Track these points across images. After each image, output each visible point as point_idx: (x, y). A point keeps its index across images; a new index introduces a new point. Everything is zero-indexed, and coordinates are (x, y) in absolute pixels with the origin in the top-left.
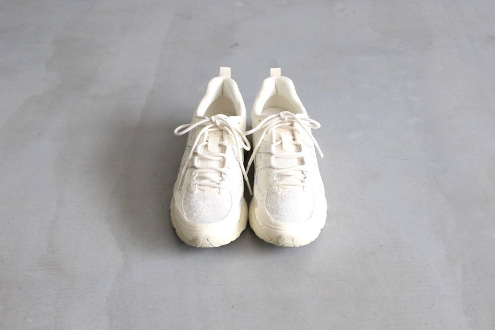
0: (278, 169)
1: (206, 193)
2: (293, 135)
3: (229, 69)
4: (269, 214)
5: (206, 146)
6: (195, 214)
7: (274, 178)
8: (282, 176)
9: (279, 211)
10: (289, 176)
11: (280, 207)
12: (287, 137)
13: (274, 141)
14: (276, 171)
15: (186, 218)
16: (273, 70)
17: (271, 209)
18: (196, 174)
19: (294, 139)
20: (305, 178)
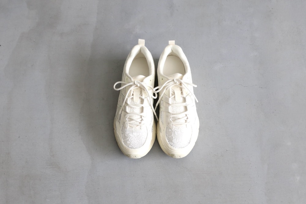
0: (173, 114)
1: (133, 129)
2: (181, 90)
3: (143, 41)
4: (167, 141)
5: (133, 98)
6: (128, 142)
7: (170, 120)
8: (175, 119)
9: (173, 140)
10: (179, 119)
11: (173, 138)
12: (178, 92)
13: (171, 95)
14: (172, 116)
15: (123, 143)
16: (170, 42)
17: (169, 138)
18: (128, 116)
19: (182, 93)
20: (187, 118)
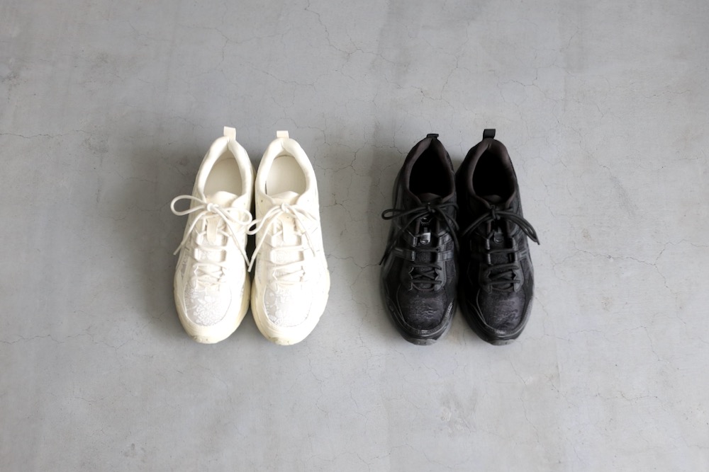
0: (277, 265)
1: (206, 290)
2: (295, 223)
3: (233, 130)
4: (266, 313)
5: (205, 235)
6: (195, 314)
7: (274, 275)
8: (281, 275)
9: (276, 313)
10: (289, 274)
11: (278, 308)
12: (288, 227)
13: (275, 231)
14: (275, 269)
15: (186, 315)
16: (279, 133)
17: (269, 308)
18: (197, 266)
19: (295, 228)
20: (304, 274)
